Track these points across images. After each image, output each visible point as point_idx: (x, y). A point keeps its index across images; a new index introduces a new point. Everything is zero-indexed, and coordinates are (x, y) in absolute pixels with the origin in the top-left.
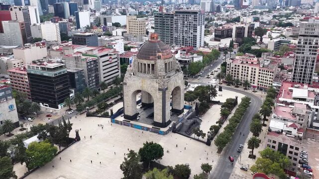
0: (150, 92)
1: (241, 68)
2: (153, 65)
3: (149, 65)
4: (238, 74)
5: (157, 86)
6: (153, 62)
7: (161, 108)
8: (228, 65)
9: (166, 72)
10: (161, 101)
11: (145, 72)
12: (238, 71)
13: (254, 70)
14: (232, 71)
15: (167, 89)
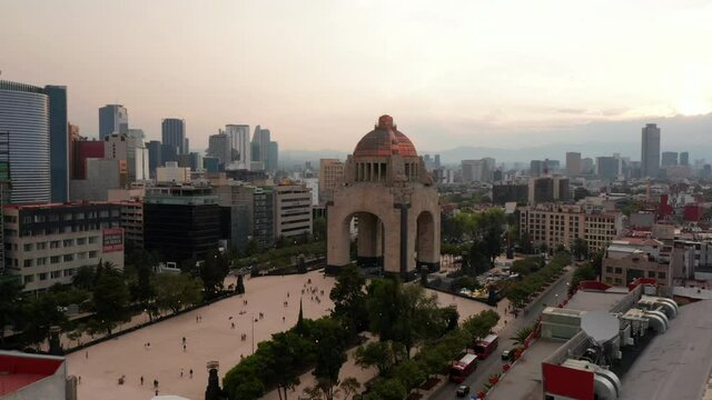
0: (377, 213)
1: (548, 219)
2: (384, 166)
3: (376, 165)
4: (543, 233)
5: (391, 199)
6: (384, 160)
7: (399, 242)
8: (523, 215)
9: (407, 174)
10: (398, 228)
11: (369, 180)
12: (544, 227)
13: (574, 222)
14: (532, 226)
15: (409, 206)
